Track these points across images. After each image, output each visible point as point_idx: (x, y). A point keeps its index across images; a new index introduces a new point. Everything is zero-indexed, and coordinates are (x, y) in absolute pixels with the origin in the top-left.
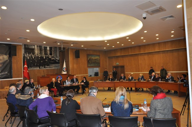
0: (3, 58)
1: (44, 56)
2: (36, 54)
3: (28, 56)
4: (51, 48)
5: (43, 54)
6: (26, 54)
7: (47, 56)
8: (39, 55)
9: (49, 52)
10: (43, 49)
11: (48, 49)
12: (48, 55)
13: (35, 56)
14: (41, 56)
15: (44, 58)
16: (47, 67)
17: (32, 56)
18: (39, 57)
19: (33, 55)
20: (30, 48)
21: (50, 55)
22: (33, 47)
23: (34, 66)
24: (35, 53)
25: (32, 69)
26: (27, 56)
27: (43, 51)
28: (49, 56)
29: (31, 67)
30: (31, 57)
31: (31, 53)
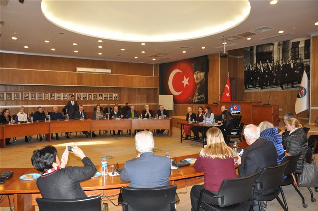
1: (291, 62)
2: (275, 62)
3: (263, 67)
4: (307, 43)
5: (289, 59)
6: (259, 64)
7: (298, 61)
8: (281, 61)
9: (302, 53)
10: (290, 47)
11: (302, 45)
12: (301, 59)
13: (273, 65)
14: (284, 64)
15: (292, 66)
17: (268, 66)
18: (282, 65)
19: (269, 65)
21: (305, 58)
22: (271, 48)
23: (272, 85)
24: (273, 60)
25: (268, 90)
26: (260, 67)
27: (290, 53)
28: (304, 60)
29: (267, 86)
30: (266, 68)
31: (266, 61)
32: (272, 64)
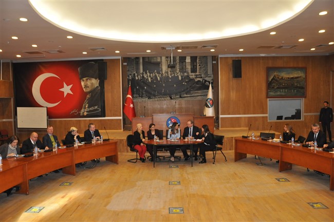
0: (92, 84)
1: (179, 74)
2: (163, 73)
3: (150, 76)
4: (194, 59)
5: (178, 71)
6: (146, 73)
7: (185, 74)
8: (169, 73)
9: (189, 67)
10: (178, 61)
11: (188, 60)
12: (188, 73)
14: (173, 75)
15: (180, 78)
16: (186, 96)
17: (155, 76)
18: (170, 77)
19: (157, 75)
20: (152, 61)
21: (191, 72)
22: (159, 60)
24: (162, 70)
25: (156, 100)
26: (147, 77)
27: (178, 66)
28: (190, 74)
30: (154, 78)
31: (154, 72)
32: (160, 75)
